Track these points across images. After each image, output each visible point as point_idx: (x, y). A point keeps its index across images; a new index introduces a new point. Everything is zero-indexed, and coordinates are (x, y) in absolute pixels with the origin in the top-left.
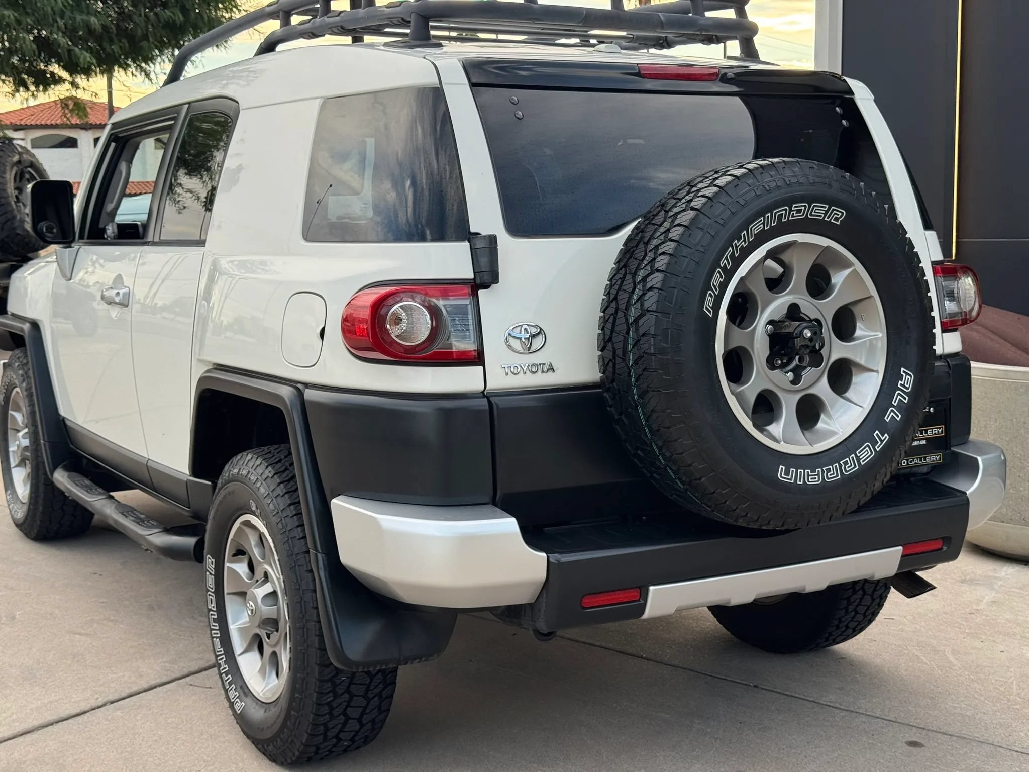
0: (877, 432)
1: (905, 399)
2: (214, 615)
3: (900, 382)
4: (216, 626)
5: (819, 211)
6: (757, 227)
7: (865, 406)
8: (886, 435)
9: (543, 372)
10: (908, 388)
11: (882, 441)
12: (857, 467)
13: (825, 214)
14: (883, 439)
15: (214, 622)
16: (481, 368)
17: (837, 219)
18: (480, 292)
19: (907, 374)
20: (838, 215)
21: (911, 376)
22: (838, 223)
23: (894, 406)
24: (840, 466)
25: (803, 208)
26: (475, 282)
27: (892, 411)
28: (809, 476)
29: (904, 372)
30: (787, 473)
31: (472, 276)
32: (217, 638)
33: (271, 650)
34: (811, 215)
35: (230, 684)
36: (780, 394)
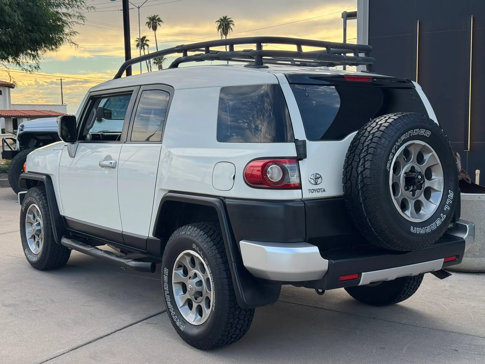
0: (442, 214)
1: (451, 202)
2: (168, 292)
3: (449, 195)
4: (168, 297)
5: (422, 132)
6: (403, 138)
7: (437, 204)
8: (445, 215)
9: (322, 192)
10: (451, 198)
11: (444, 217)
12: (436, 227)
13: (424, 133)
14: (444, 216)
15: (167, 295)
16: (301, 190)
17: (428, 135)
18: (299, 161)
19: (451, 192)
20: (428, 133)
21: (452, 193)
22: (428, 136)
23: (447, 204)
24: (430, 227)
25: (417, 131)
26: (297, 158)
27: (447, 206)
28: (421, 230)
29: (450, 192)
30: (414, 229)
31: (296, 155)
32: (169, 301)
33: (197, 305)
34: (420, 133)
35: (176, 319)
36: (408, 200)
